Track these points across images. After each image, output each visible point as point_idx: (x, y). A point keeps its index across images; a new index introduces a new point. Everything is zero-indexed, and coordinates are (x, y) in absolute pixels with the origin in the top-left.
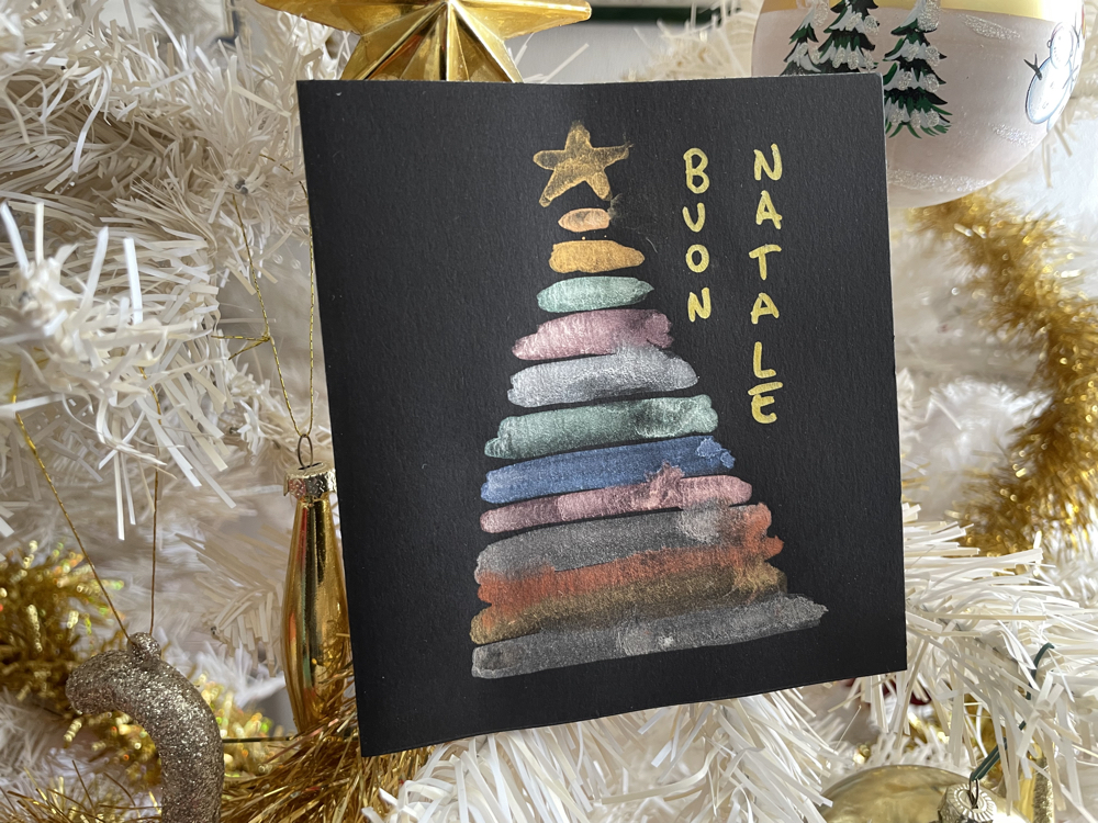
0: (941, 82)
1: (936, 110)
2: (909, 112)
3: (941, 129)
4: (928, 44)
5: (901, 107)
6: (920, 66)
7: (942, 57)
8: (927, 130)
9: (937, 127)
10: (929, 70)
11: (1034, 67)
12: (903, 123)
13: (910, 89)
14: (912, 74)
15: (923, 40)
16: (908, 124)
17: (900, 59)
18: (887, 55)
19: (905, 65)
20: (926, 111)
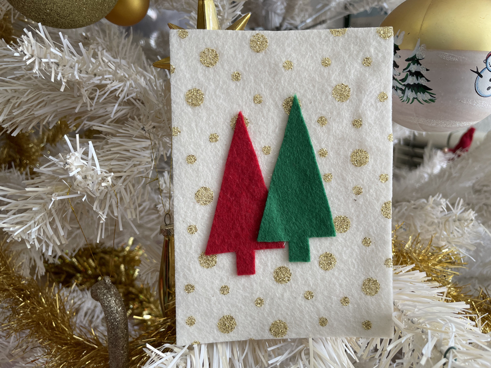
0: (428, 81)
1: (427, 92)
2: (416, 93)
3: (433, 101)
4: (421, 65)
5: (412, 91)
6: (418, 74)
7: (427, 70)
8: (426, 101)
9: (430, 100)
10: (422, 76)
11: (477, 72)
12: (414, 98)
13: (415, 84)
14: (415, 78)
15: (418, 63)
16: (416, 98)
17: (409, 71)
18: (404, 70)
19: (412, 74)
20: (424, 93)
